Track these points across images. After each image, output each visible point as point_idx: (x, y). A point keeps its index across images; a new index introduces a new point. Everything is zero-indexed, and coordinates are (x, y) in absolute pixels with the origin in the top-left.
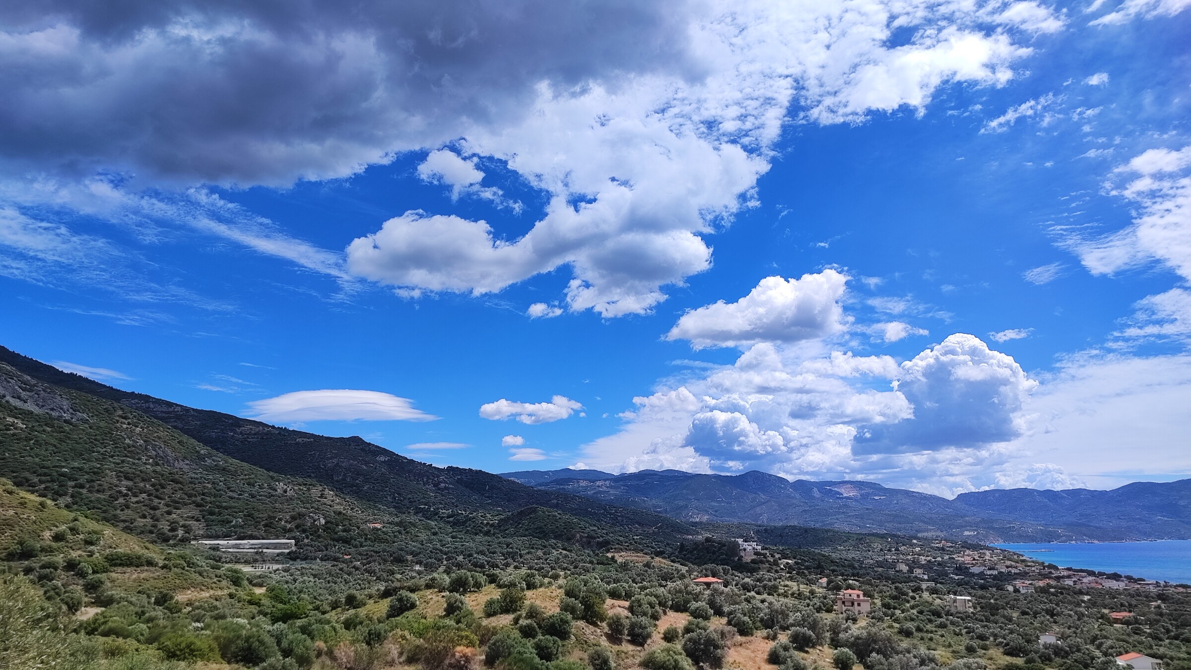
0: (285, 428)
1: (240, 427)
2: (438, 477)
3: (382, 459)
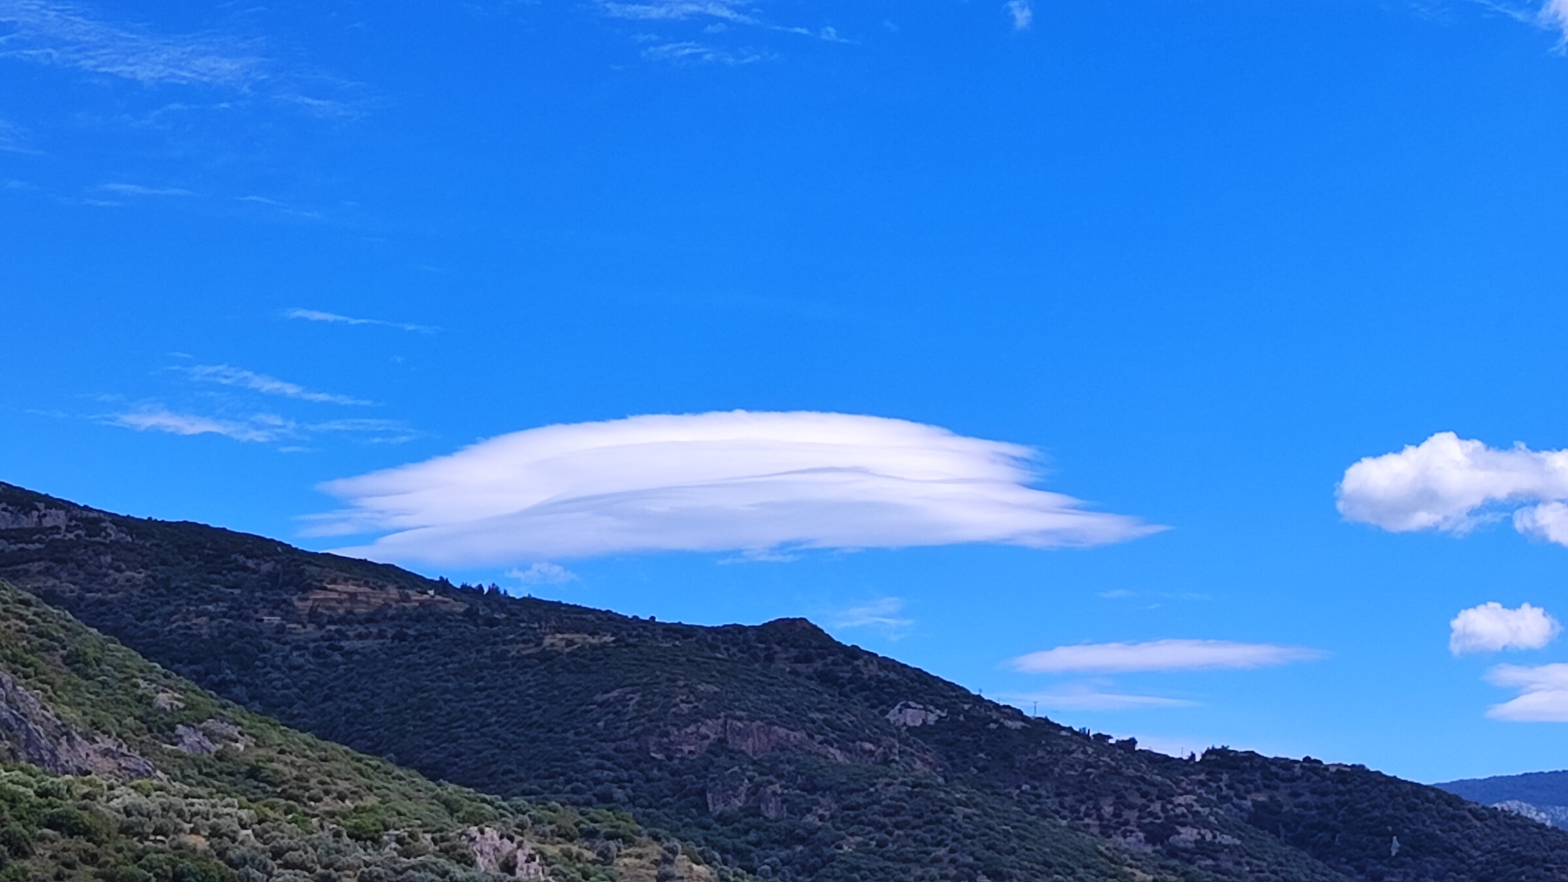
0: (494, 590)
1: (307, 588)
2: (1165, 796)
3: (913, 716)
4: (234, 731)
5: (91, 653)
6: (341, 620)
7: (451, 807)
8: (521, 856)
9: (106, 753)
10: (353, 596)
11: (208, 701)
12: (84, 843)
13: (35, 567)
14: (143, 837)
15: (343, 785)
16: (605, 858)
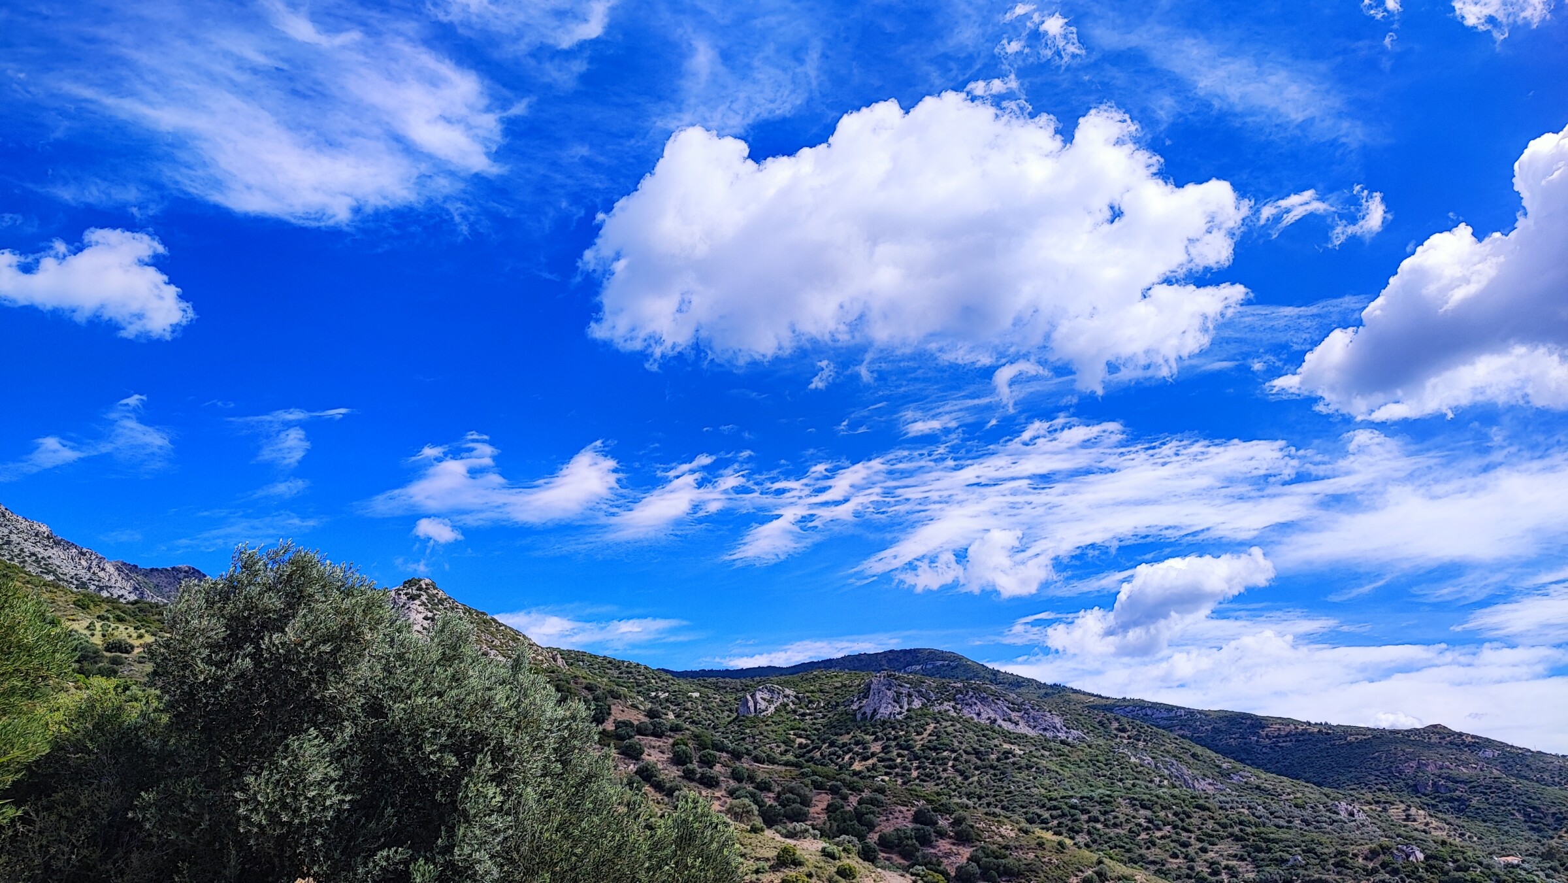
0: (1326, 723)
1: (1264, 728)
3: (1490, 754)
4: (1249, 775)
5: (1199, 753)
6: (1277, 737)
7: (1327, 796)
8: (1355, 812)
9: (1210, 784)
10: (1279, 729)
11: (1239, 766)
12: (1209, 813)
13: (1177, 728)
14: (1227, 810)
15: (1289, 790)
16: (1385, 810)
